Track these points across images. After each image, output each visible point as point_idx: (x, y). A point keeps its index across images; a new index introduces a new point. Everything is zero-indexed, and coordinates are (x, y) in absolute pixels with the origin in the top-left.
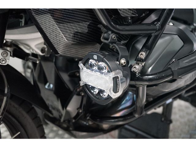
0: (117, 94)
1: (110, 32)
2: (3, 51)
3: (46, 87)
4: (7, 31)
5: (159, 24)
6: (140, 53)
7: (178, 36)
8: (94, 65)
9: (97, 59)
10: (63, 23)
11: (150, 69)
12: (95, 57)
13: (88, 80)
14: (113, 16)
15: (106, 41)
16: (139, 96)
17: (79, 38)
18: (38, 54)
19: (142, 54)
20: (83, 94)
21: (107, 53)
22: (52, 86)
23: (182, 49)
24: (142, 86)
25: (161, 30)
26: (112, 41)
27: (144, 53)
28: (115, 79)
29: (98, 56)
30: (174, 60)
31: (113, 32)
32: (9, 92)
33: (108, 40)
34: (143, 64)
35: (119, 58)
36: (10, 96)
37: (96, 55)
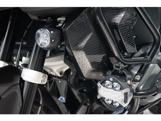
0: (126, 104)
1: (120, 63)
2: (44, 74)
3: (59, 99)
4: (46, 60)
5: (149, 57)
6: (137, 76)
7: (158, 64)
8: (109, 84)
9: (112, 80)
10: (89, 55)
11: (141, 87)
12: (111, 79)
13: (105, 95)
14: (122, 51)
15: (118, 69)
16: (135, 105)
17: (96, 65)
18: (57, 75)
19: (138, 77)
20: (88, 105)
21: (119, 77)
22: (64, 99)
23: (160, 73)
24: (137, 98)
25: (151, 61)
26: (122, 68)
27: (139, 76)
28: (126, 94)
29: (113, 79)
30: (157, 81)
31: (122, 63)
32: (43, 103)
33: (119, 68)
34: (138, 84)
35: (127, 80)
36: (43, 106)
37: (112, 78)
